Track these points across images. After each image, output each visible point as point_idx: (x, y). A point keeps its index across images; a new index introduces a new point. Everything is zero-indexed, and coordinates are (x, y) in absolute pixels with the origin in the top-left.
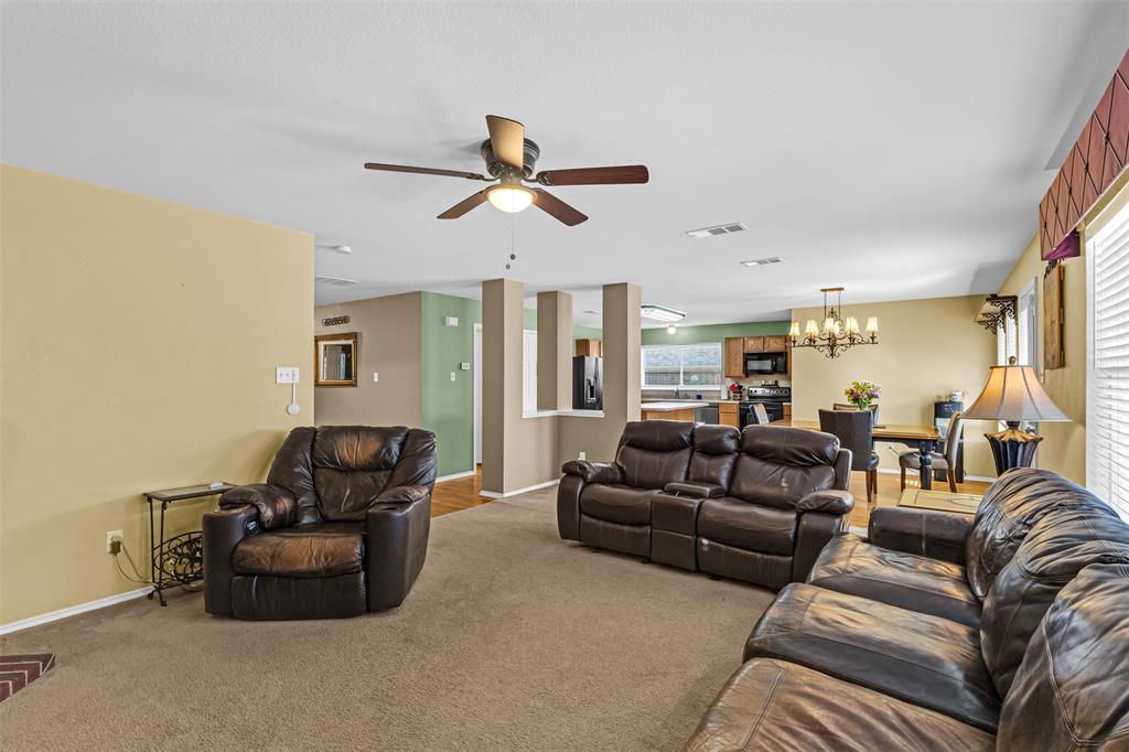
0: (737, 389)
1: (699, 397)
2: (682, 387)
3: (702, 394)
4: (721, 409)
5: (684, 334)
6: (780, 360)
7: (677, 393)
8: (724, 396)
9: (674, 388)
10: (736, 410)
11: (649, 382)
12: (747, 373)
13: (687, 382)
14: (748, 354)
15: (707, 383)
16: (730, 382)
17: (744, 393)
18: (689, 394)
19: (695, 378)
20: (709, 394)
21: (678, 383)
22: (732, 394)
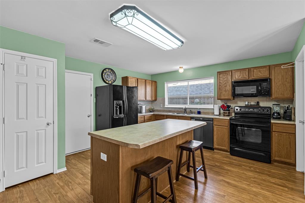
0: (226, 108)
1: (199, 113)
2: (188, 106)
3: (201, 111)
4: (215, 123)
5: (190, 74)
6: (265, 84)
7: (185, 109)
8: (216, 112)
9: (183, 106)
10: (227, 124)
11: (170, 103)
12: (235, 96)
13: (192, 103)
14: (235, 82)
15: (204, 104)
16: (220, 103)
17: (231, 111)
18: (193, 110)
19: (197, 100)
20: (205, 111)
21: (186, 104)
22: (222, 111)
